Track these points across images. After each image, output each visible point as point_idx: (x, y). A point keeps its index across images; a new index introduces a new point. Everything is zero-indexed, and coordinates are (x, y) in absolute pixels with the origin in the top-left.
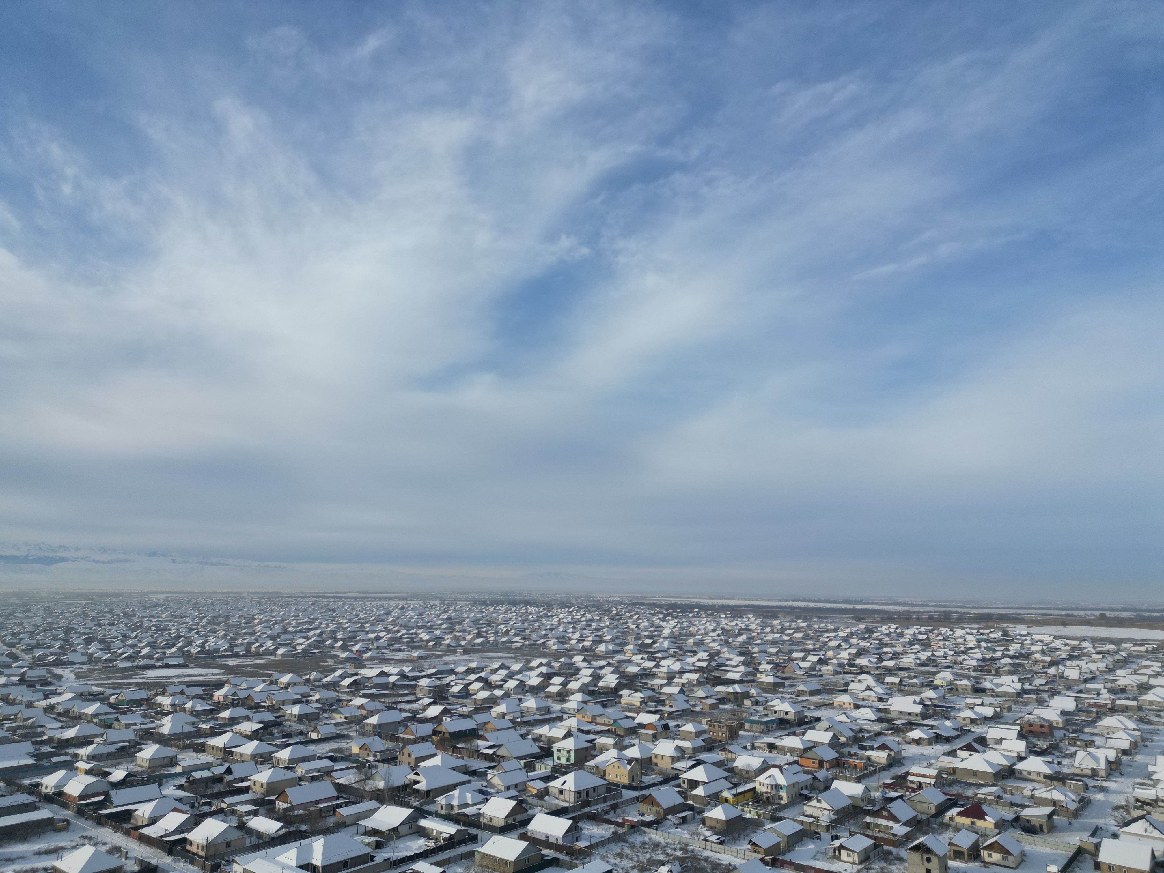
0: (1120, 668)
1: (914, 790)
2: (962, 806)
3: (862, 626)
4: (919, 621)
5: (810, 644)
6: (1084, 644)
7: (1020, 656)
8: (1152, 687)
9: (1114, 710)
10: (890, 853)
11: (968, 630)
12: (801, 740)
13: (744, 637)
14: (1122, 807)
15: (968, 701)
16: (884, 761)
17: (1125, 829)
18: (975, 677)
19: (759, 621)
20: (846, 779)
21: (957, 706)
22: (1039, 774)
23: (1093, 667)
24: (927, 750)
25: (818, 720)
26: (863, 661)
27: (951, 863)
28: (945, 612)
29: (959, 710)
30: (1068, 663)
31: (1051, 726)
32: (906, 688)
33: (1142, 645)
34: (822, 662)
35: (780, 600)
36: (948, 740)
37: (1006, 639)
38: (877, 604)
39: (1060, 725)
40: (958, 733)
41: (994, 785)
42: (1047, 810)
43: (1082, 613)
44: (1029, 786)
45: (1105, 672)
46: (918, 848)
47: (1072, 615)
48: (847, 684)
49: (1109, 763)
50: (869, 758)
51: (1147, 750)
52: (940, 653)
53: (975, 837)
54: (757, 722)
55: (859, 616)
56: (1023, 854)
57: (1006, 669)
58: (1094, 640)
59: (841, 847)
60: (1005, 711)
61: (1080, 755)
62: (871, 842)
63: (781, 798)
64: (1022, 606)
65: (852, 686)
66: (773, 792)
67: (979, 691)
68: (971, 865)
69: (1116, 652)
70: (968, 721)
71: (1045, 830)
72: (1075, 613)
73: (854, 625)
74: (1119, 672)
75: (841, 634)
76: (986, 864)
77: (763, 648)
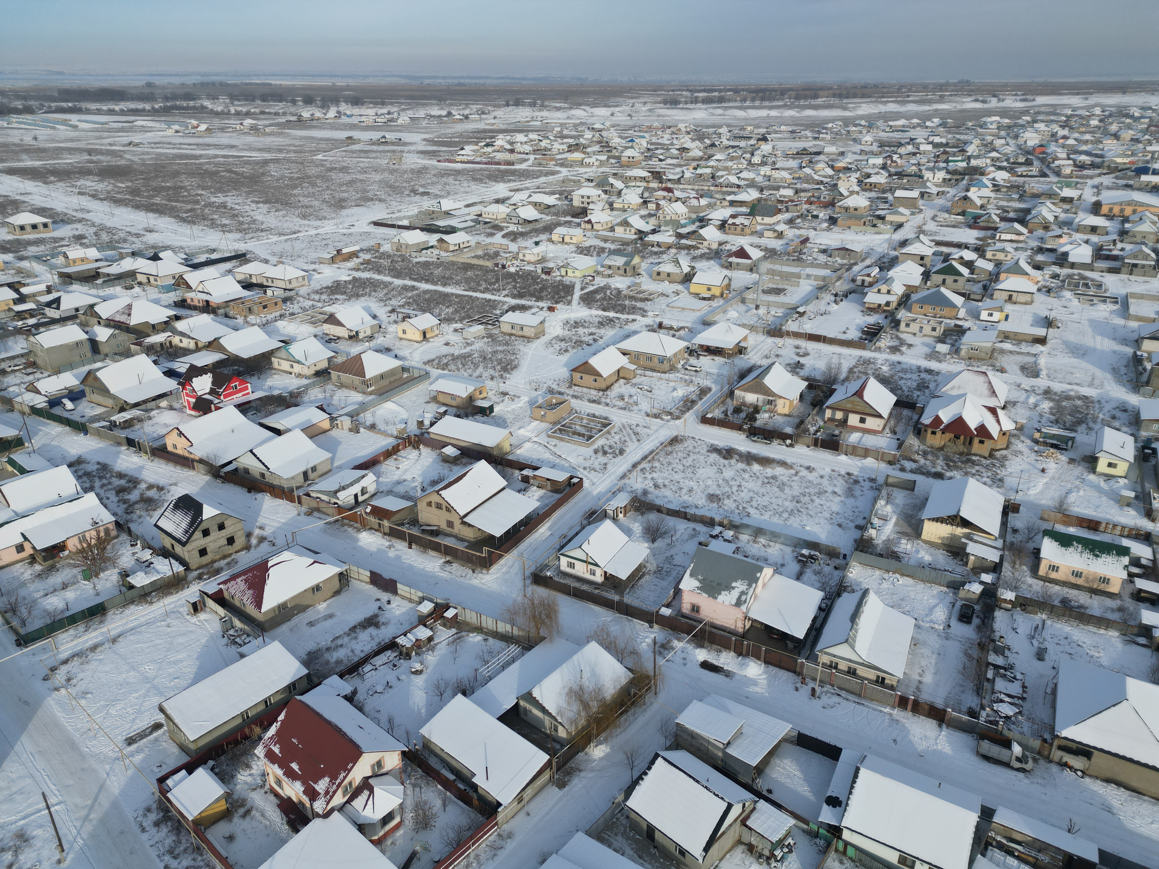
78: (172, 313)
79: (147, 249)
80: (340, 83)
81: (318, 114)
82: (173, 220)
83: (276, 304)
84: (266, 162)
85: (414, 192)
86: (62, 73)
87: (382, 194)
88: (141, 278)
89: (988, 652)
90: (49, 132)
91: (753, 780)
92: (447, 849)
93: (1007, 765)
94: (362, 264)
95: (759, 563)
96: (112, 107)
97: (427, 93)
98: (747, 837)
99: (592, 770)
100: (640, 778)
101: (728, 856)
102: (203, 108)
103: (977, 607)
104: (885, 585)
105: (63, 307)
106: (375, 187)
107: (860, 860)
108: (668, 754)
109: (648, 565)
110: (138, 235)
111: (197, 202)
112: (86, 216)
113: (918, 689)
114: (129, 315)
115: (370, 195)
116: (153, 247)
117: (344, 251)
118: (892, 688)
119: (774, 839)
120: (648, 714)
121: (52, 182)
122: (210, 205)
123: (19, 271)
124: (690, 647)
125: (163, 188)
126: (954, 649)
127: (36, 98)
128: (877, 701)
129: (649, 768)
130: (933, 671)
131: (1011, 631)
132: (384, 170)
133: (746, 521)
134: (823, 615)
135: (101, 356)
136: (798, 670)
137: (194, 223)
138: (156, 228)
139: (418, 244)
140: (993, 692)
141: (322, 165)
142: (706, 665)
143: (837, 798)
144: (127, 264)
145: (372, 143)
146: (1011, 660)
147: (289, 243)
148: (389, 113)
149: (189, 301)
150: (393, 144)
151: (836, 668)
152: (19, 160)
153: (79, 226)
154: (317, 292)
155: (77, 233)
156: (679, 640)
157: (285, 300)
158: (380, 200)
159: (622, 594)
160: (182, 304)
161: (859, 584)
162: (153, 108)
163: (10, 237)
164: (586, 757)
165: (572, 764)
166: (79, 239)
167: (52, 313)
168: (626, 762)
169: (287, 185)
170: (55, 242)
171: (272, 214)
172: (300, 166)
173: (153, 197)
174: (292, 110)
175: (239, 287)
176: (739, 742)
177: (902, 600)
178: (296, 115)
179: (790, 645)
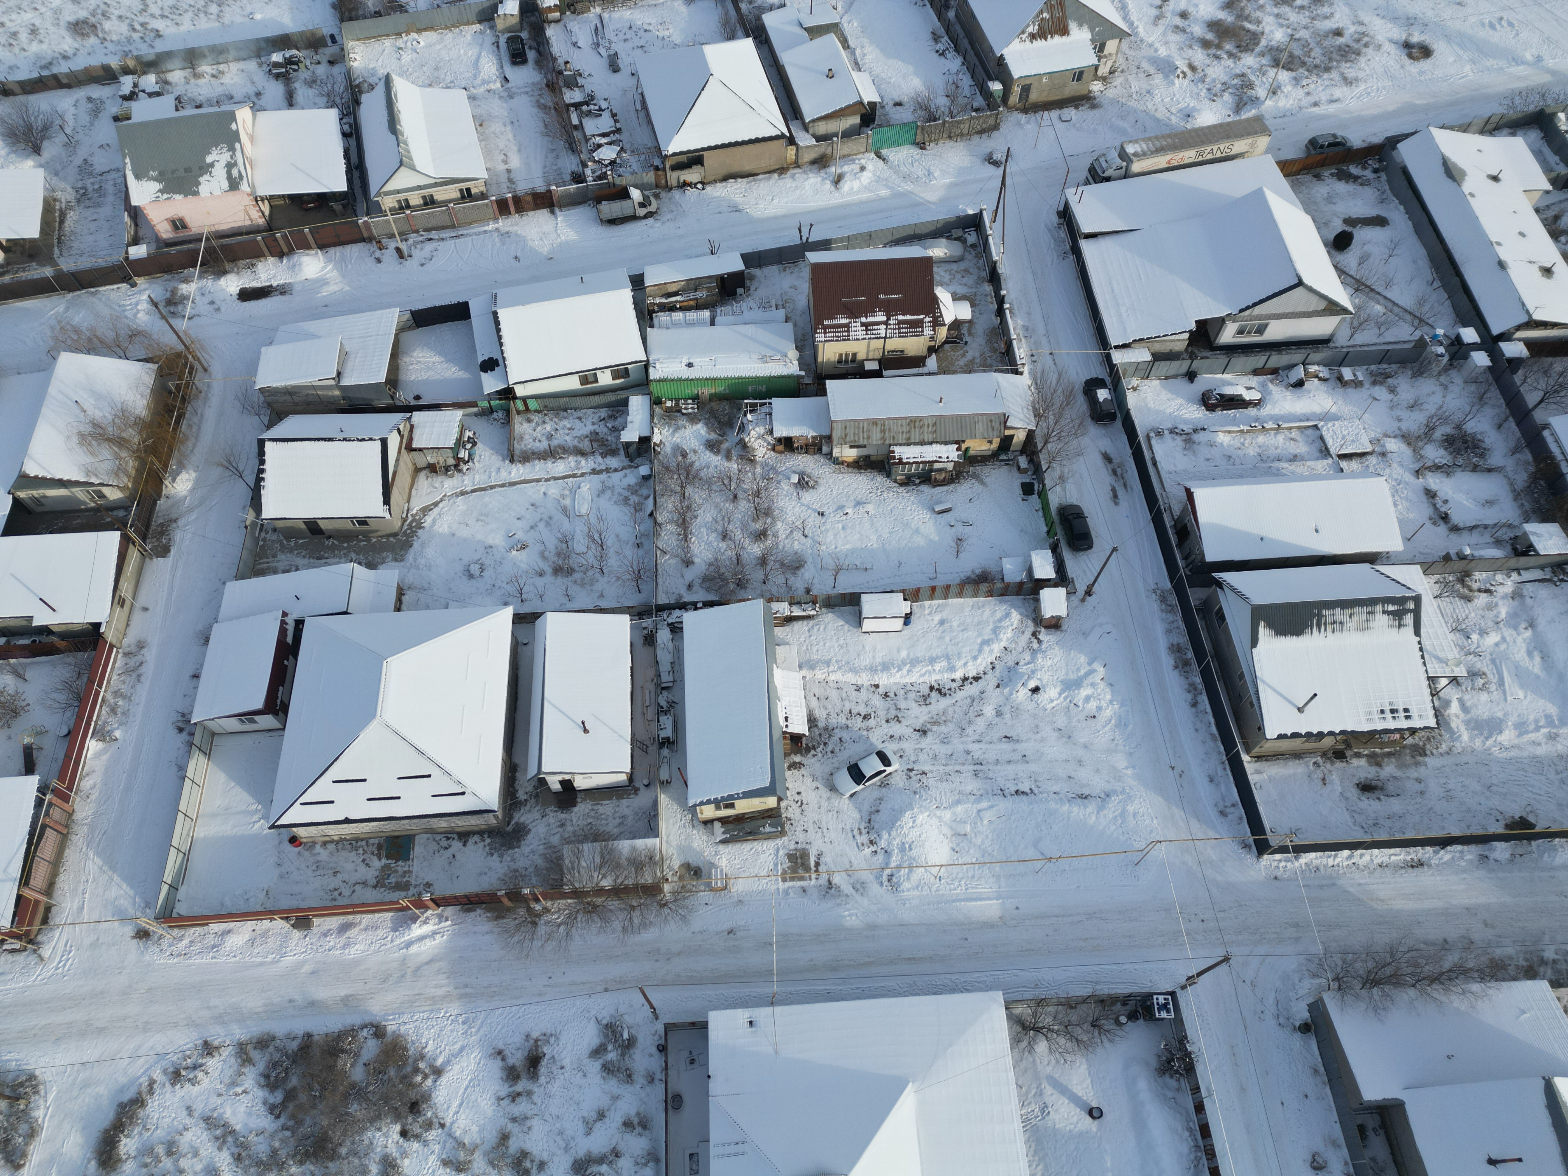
89: (561, 91)
91: (392, 398)
92: (68, 714)
93: (634, 218)
95: (224, 108)
98: (422, 460)
99: (191, 510)
100: (259, 480)
101: (414, 492)
103: (524, 35)
104: (406, 57)
107: (546, 407)
108: (275, 432)
109: (58, 195)
113: (511, 181)
118: (483, 196)
119: (451, 443)
120: (215, 400)
124: (209, 283)
126: (525, 106)
128: (476, 221)
129: (262, 462)
130: (515, 149)
131: (572, 49)
133: (161, 47)
134: (353, 141)
136: (366, 235)
140: (587, 140)
142: (246, 295)
143: (491, 359)
146: (588, 89)
151: (408, 206)
156: (186, 281)
159: (50, 260)
161: (373, 72)
164: (170, 502)
165: (157, 520)
168: (228, 473)
176: (349, 365)
177: (437, 69)
179: (337, 206)
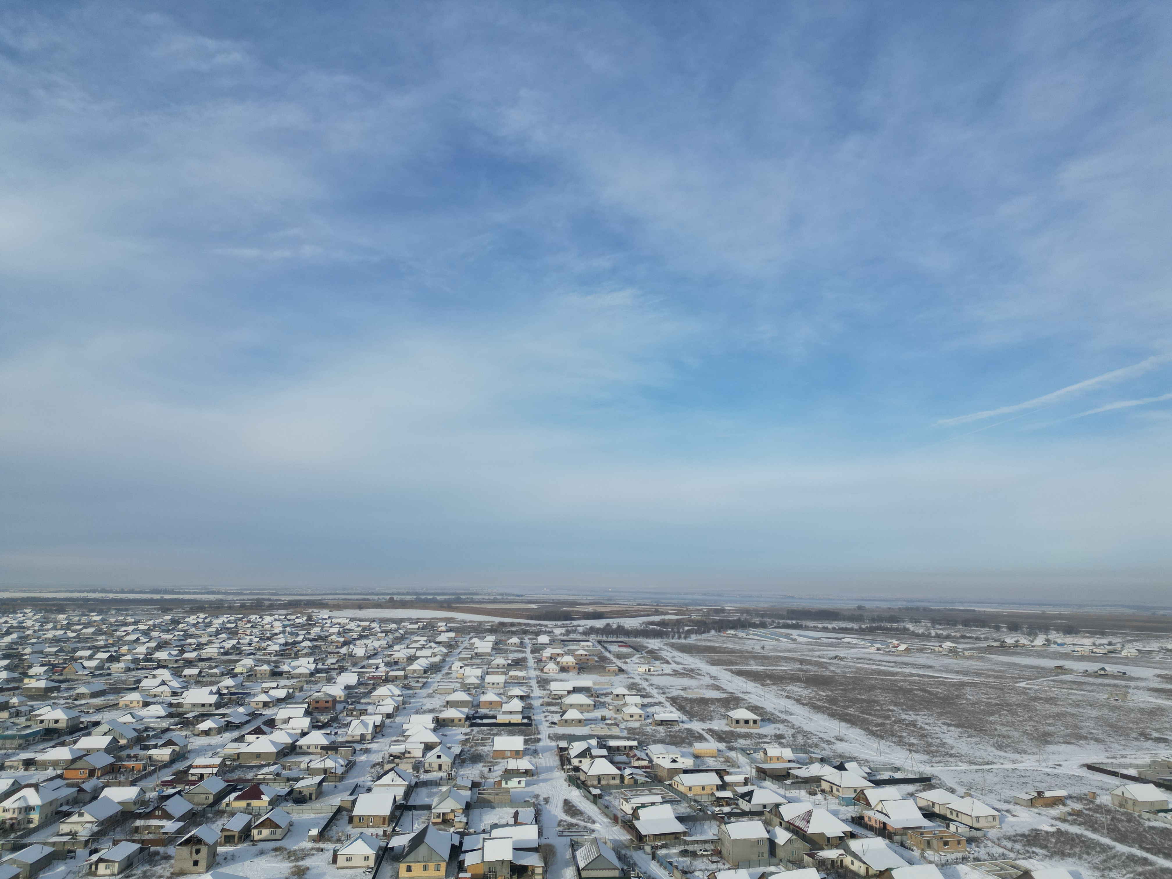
0: (397, 644)
1: (194, 783)
2: (241, 789)
3: (168, 617)
4: (231, 609)
5: (101, 640)
6: (373, 625)
7: (320, 638)
8: (418, 658)
9: (387, 680)
10: (157, 853)
11: (276, 617)
12: (71, 750)
13: (14, 636)
14: (378, 764)
15: (265, 685)
16: (167, 758)
17: (378, 783)
18: (274, 662)
19: (38, 616)
20: (120, 784)
21: (253, 692)
22: (317, 746)
23: (377, 644)
24: (215, 740)
25: (97, 724)
26: (162, 655)
27: (220, 849)
28: (257, 600)
29: (255, 695)
30: (358, 642)
31: (335, 701)
32: (205, 679)
33: (416, 623)
34: (112, 659)
35: (72, 592)
36: (238, 726)
37: (310, 623)
38: (189, 593)
39: (342, 699)
40: (249, 718)
41: (275, 764)
42: (318, 779)
43: (376, 597)
44: (307, 759)
45: (386, 648)
46: (187, 842)
47: (368, 600)
48: (139, 681)
49: (375, 726)
50: (150, 758)
51: (405, 711)
52: (246, 640)
53: (247, 818)
54: (13, 737)
55: (165, 606)
56: (291, 824)
57: (305, 651)
58: (383, 621)
59: (101, 860)
60: (297, 691)
61: (355, 723)
62: (136, 846)
63: (30, 821)
64: (328, 592)
65: (145, 683)
66: (21, 817)
67: (276, 674)
68: (239, 846)
69: (396, 630)
70: (261, 705)
71: (314, 798)
72: (370, 597)
73: (159, 617)
74: (396, 648)
75: (142, 627)
76: (254, 842)
77: (37, 648)
78: (848, 828)
79: (835, 757)
80: (1051, 611)
81: (1023, 641)
82: (863, 732)
83: (959, 842)
84: (962, 685)
85: (1146, 737)
86: (792, 597)
87: (1098, 733)
88: (825, 786)
90: (774, 643)
94: (1070, 814)
96: (826, 625)
97: (1160, 625)
102: (905, 629)
105: (753, 801)
106: (1091, 724)
110: (829, 742)
111: (888, 717)
112: (789, 718)
114: (808, 822)
115: (1084, 732)
116: (840, 756)
117: (1047, 794)
121: (768, 685)
122: (900, 721)
123: (727, 760)
125: (858, 700)
127: (770, 616)
132: (1103, 706)
135: (776, 860)
137: (882, 738)
138: (846, 738)
139: (1152, 803)
141: (1026, 694)
144: (815, 770)
145: (1086, 673)
147: (980, 774)
148: (1110, 644)
149: (866, 819)
150: (1114, 677)
152: (747, 665)
153: (781, 726)
154: (1009, 838)
155: (778, 732)
157: (970, 840)
158: (1097, 740)
160: (858, 821)
162: (860, 628)
163: (727, 729)
166: (779, 737)
167: (744, 805)
169: (983, 711)
170: (760, 738)
171: (964, 739)
172: (1000, 693)
173: (847, 707)
174: (995, 635)
175: (919, 815)
178: (999, 640)
